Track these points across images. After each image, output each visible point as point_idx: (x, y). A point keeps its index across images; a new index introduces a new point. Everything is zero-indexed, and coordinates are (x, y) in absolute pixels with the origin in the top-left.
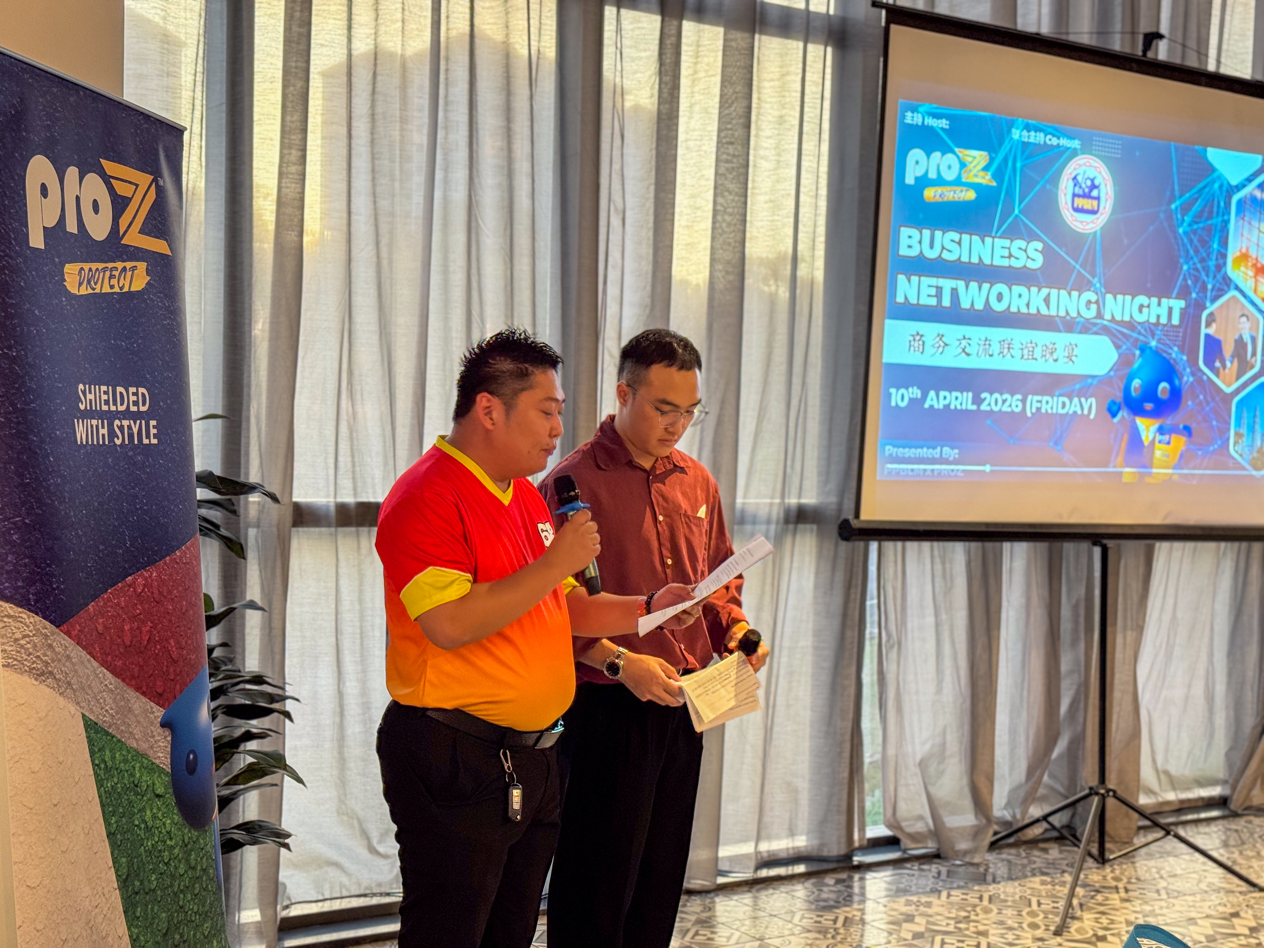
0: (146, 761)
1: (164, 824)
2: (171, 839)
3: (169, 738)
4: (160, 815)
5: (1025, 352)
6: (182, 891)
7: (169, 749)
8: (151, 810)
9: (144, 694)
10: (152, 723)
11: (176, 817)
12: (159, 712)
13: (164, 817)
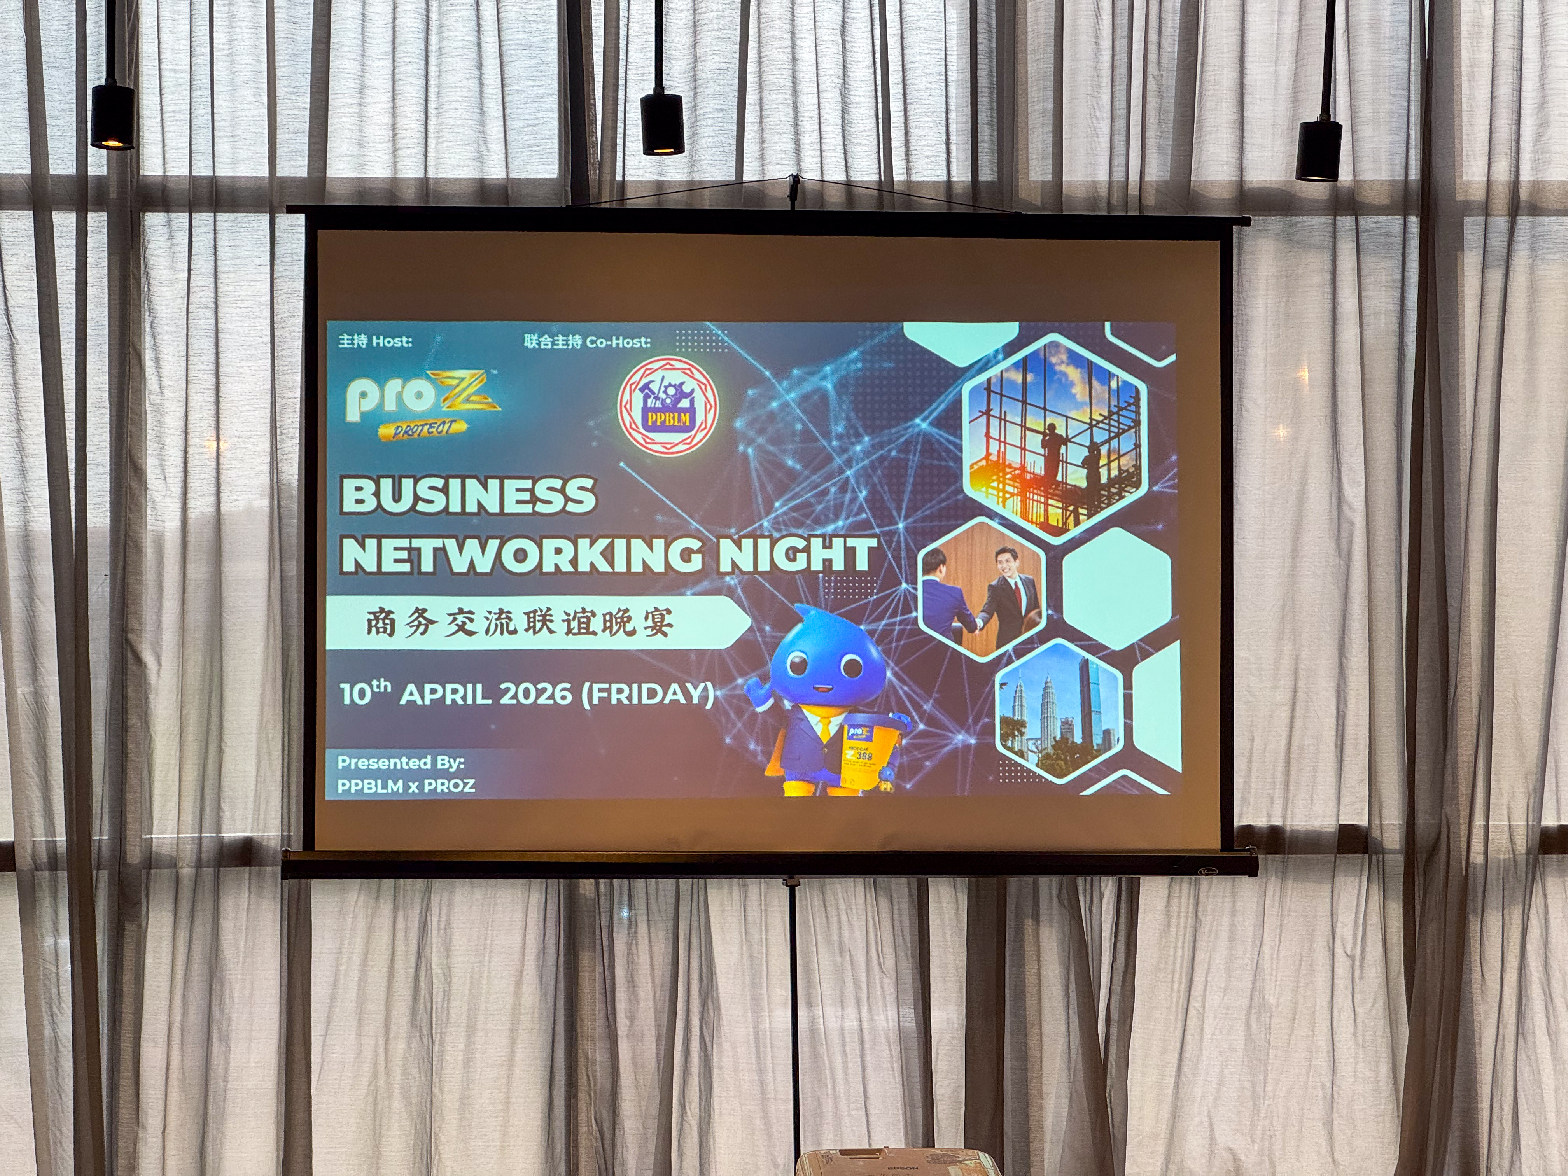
5: (574, 624)
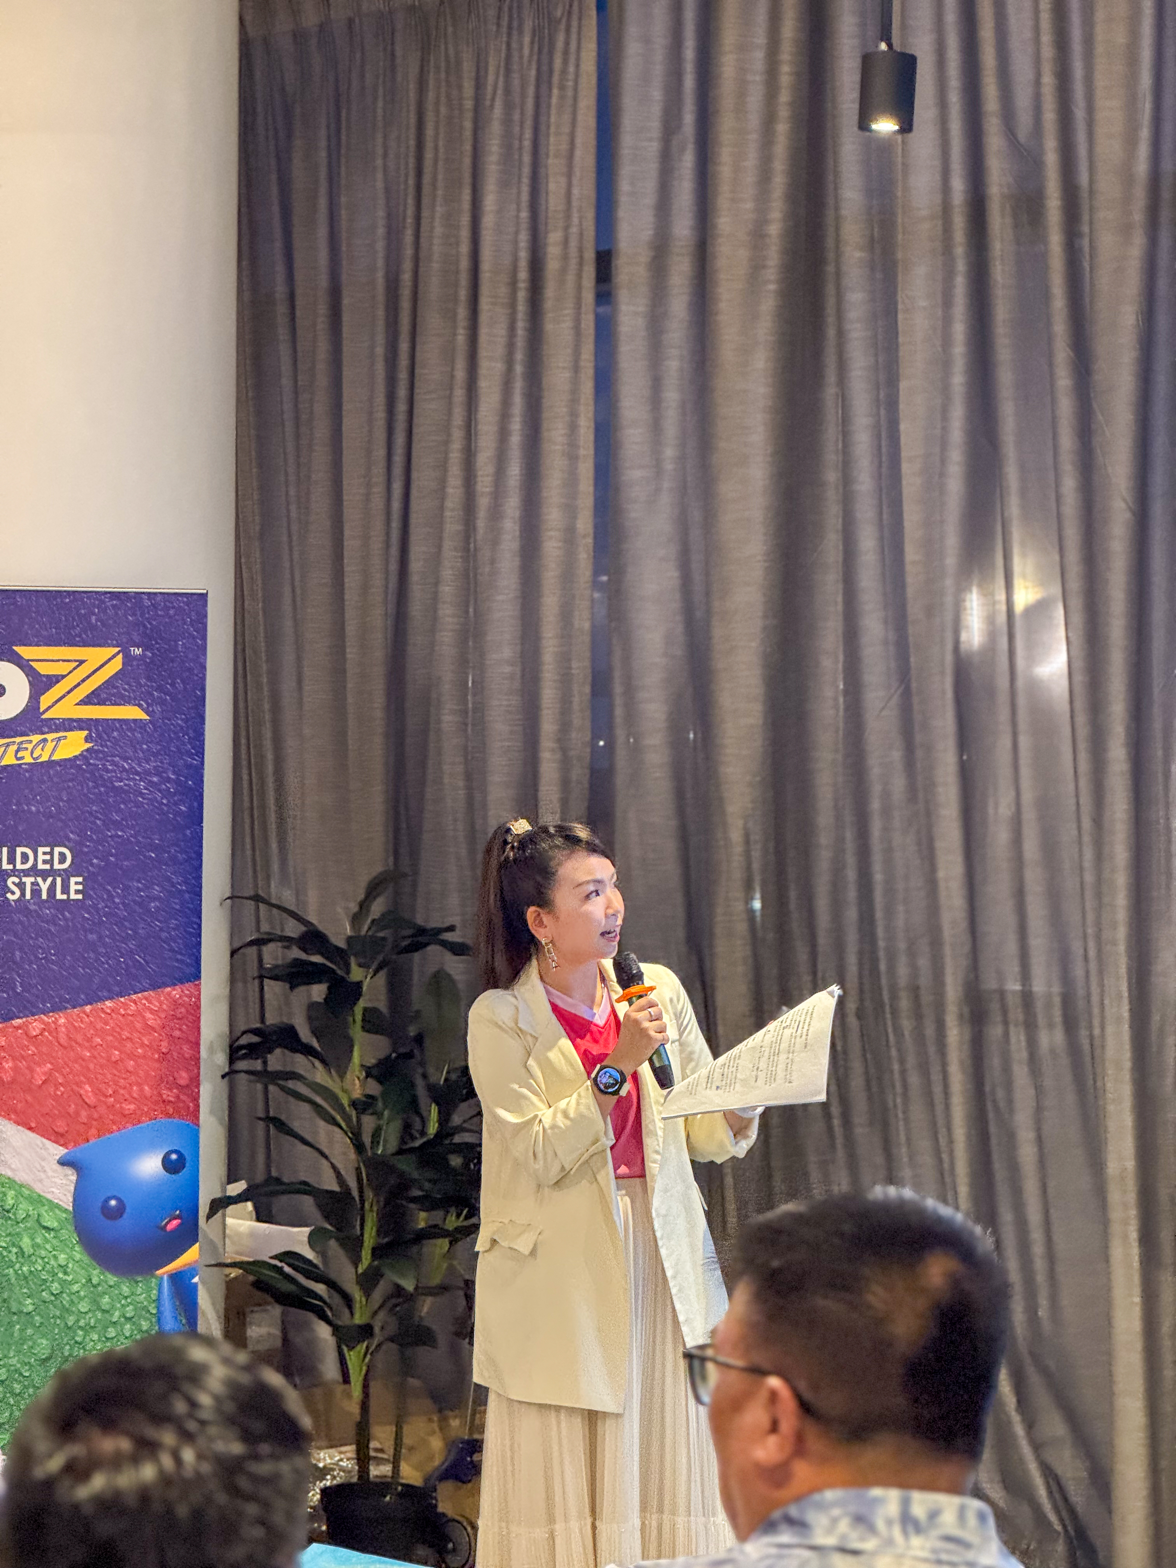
0: (27, 1192)
1: (55, 1257)
2: (65, 1273)
3: (74, 1178)
4: (48, 1246)
6: (80, 1328)
7: (72, 1188)
8: (33, 1239)
9: (30, 1129)
10: (44, 1159)
11: (78, 1256)
12: (60, 1151)
13: (54, 1250)
